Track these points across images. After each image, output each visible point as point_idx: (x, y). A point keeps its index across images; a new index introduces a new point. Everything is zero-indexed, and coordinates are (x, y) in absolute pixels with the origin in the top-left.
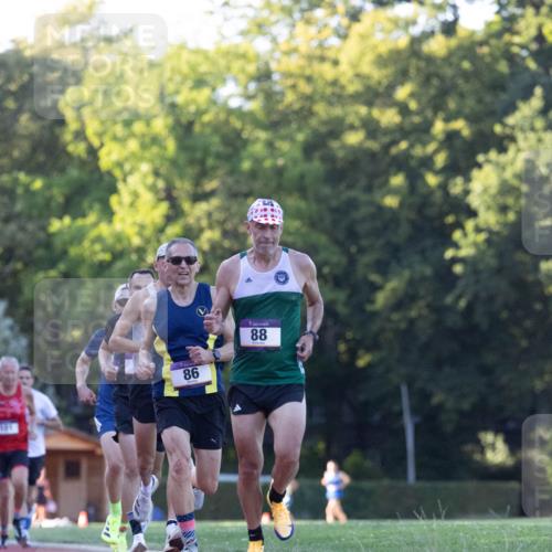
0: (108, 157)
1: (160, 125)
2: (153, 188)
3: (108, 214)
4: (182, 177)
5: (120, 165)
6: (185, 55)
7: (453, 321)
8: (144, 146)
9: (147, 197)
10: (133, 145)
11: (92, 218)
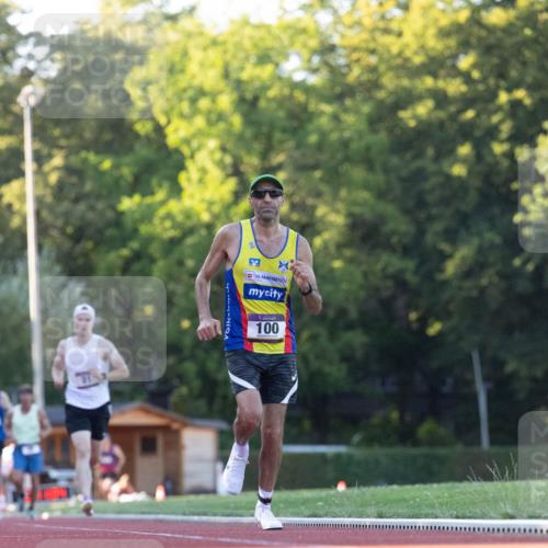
0: (175, 135)
1: (225, 101)
2: (220, 164)
3: (176, 191)
4: (249, 151)
5: (187, 141)
6: (248, 31)
7: (523, 286)
8: (210, 123)
9: (215, 173)
10: (200, 122)
11: (160, 195)
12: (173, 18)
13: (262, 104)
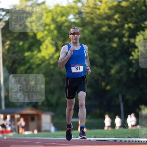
12: (39, 5)
13: (63, 28)
